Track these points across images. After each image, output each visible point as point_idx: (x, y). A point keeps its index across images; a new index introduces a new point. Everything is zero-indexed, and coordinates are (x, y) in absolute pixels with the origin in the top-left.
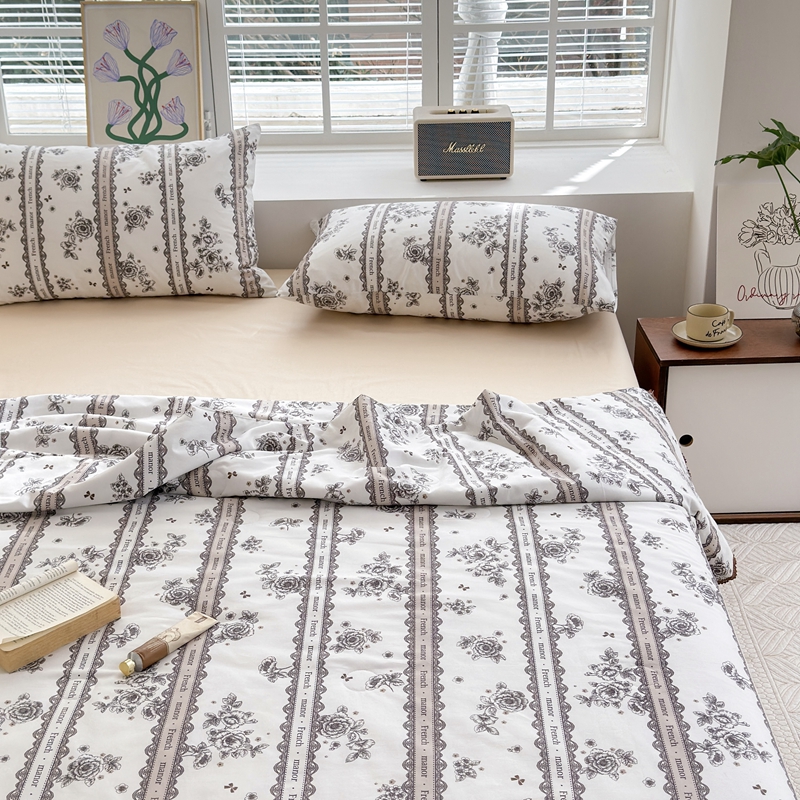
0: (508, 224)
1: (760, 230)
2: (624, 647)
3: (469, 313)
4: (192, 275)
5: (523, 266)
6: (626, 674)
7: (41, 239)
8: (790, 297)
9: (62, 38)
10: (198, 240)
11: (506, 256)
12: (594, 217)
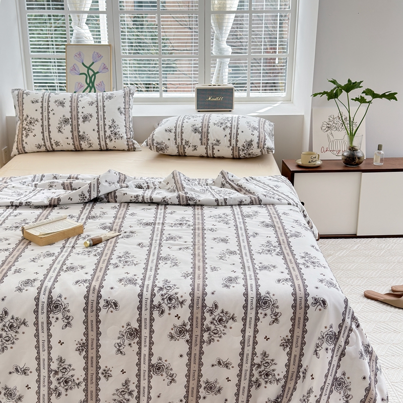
0: (232, 120)
1: (329, 126)
2: (274, 240)
3: (217, 154)
4: (108, 140)
5: (237, 134)
6: (275, 247)
7: (49, 125)
8: (341, 151)
9: (57, 59)
10: (110, 127)
11: (231, 131)
12: (265, 121)
